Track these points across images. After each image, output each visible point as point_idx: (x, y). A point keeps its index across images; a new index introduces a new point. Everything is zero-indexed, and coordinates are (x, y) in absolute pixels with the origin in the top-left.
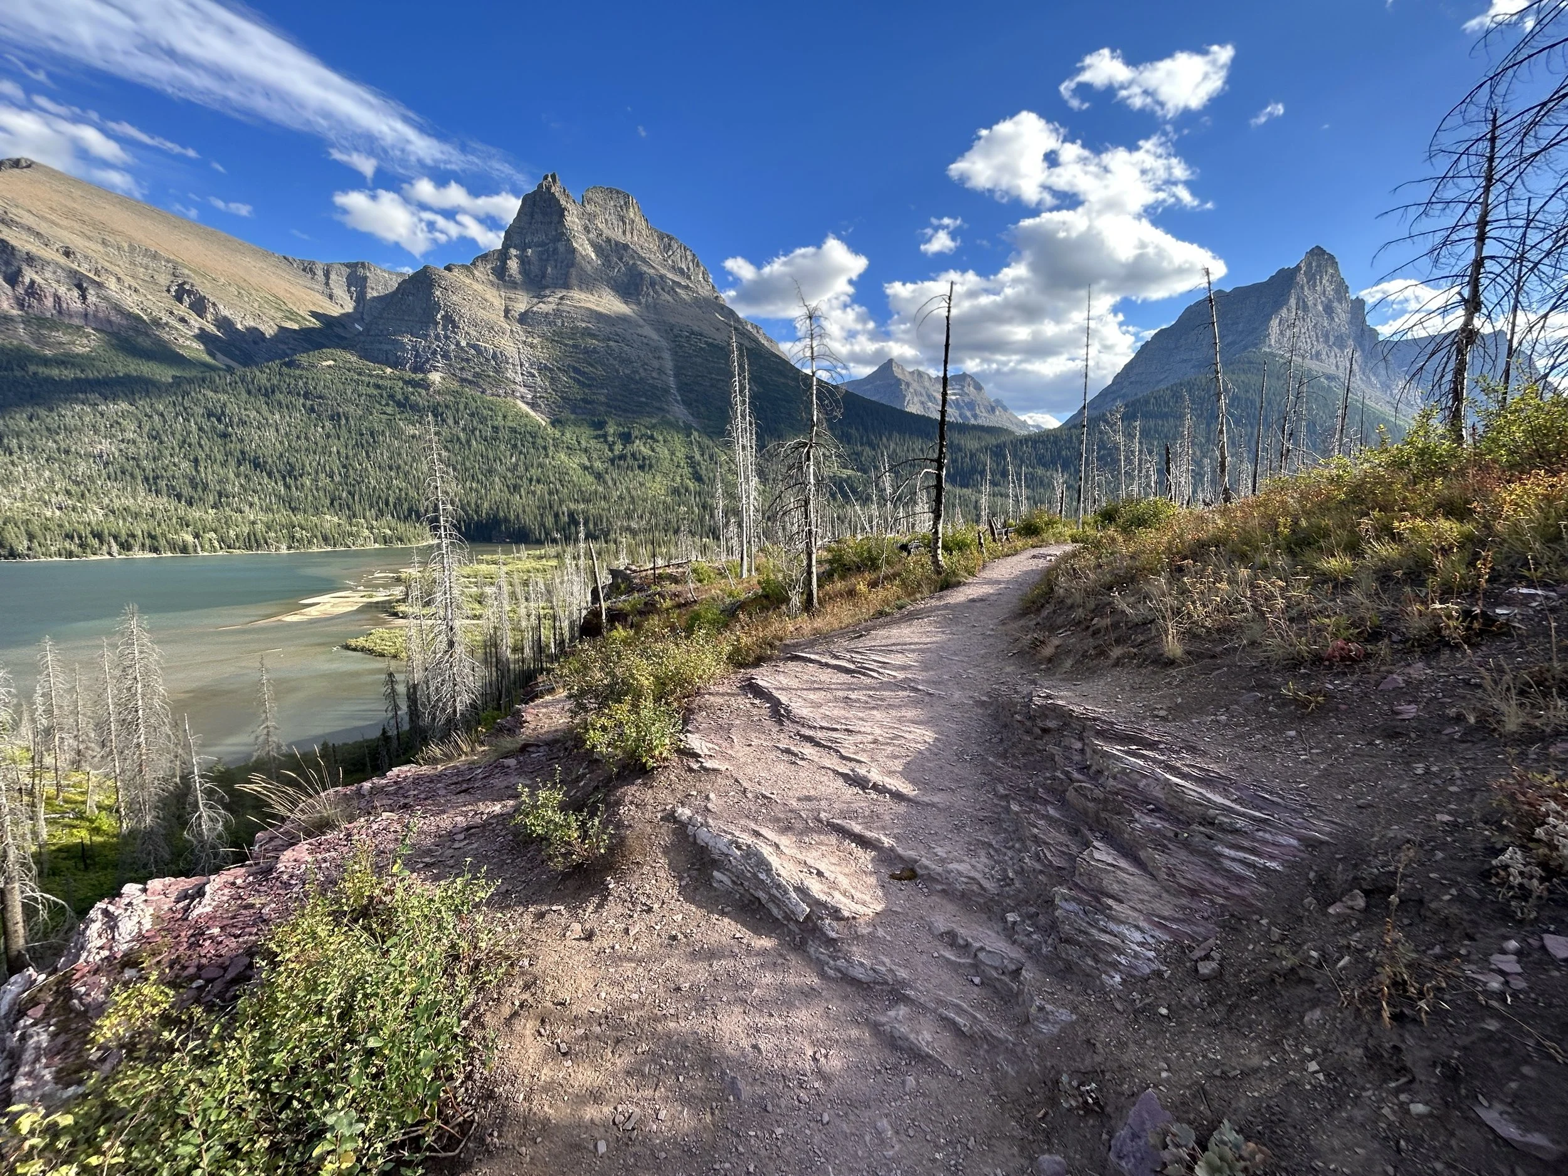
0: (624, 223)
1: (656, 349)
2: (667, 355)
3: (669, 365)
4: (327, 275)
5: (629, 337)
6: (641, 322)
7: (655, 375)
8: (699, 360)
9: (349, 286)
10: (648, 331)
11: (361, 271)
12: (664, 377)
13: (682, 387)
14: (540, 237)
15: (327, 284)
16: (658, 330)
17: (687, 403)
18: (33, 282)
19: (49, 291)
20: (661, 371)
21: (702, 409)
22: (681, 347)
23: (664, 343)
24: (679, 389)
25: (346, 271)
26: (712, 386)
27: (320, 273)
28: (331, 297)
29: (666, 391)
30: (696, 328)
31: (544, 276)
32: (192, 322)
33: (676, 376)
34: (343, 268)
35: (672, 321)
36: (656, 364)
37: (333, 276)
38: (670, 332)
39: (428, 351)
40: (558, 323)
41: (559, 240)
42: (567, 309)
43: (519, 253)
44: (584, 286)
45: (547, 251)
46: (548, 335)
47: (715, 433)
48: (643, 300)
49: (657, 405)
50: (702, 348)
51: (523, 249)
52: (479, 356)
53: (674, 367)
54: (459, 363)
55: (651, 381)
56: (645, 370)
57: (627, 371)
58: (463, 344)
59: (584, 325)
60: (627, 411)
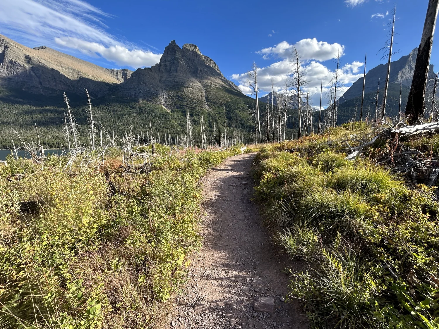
1: (201, 90)
2: (204, 91)
3: (204, 94)
4: (117, 73)
5: (193, 86)
7: (200, 97)
8: (213, 92)
9: (122, 76)
10: (199, 84)
11: (125, 72)
12: (203, 98)
14: (170, 59)
15: (117, 76)
16: (202, 84)
17: (209, 105)
20: (202, 96)
21: (213, 107)
22: (208, 89)
23: (203, 88)
24: (207, 101)
26: (216, 100)
27: (115, 73)
28: (118, 79)
29: (203, 101)
30: (213, 83)
31: (170, 70)
33: (206, 97)
34: (121, 71)
35: (206, 81)
36: (201, 94)
37: (119, 73)
38: (205, 84)
39: (139, 92)
40: (174, 83)
41: (175, 59)
42: (176, 79)
43: (164, 64)
44: (181, 72)
45: (172, 63)
46: (171, 87)
47: (216, 113)
48: (198, 76)
49: (200, 106)
50: (214, 89)
51: (165, 63)
52: (152, 93)
53: (206, 94)
54: (147, 95)
55: (199, 99)
56: (197, 96)
57: (192, 96)
58: (148, 90)
59: (181, 83)
60: (191, 108)
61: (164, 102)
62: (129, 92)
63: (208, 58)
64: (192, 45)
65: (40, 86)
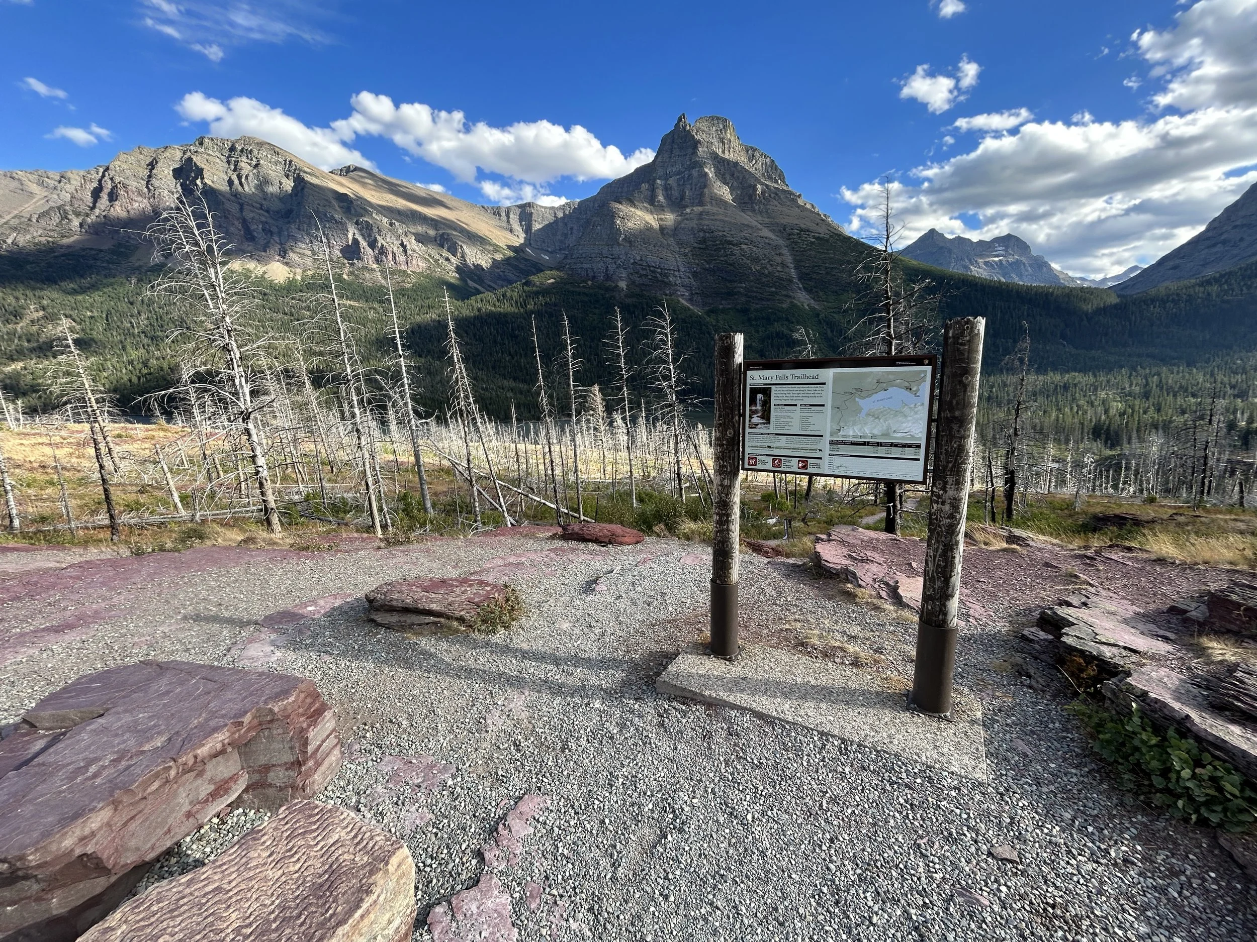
0: (723, 143)
1: (776, 247)
2: (785, 251)
3: (789, 259)
4: (508, 216)
5: (754, 240)
6: (760, 226)
7: (779, 268)
8: (813, 253)
9: (521, 222)
10: (766, 233)
11: (528, 209)
12: (786, 270)
13: (803, 277)
14: (678, 167)
15: (508, 222)
16: (772, 231)
17: (808, 290)
18: (382, 245)
19: (390, 250)
20: (784, 265)
21: (821, 293)
22: (796, 243)
23: (781, 242)
24: (800, 279)
25: (518, 211)
26: (827, 273)
27: (503, 214)
28: (511, 231)
29: (790, 281)
30: (803, 226)
31: (682, 198)
32: (453, 260)
33: (796, 268)
34: (517, 209)
35: (783, 221)
36: (778, 259)
37: (511, 216)
38: (783, 230)
39: (614, 266)
40: (701, 234)
41: (693, 168)
42: (707, 222)
43: (663, 182)
44: (714, 202)
45: (683, 177)
46: (695, 245)
47: (834, 312)
48: (757, 208)
49: (784, 293)
50: (812, 243)
51: (666, 180)
52: (649, 266)
53: (795, 260)
54: (637, 273)
55: (777, 274)
56: (771, 265)
57: (758, 268)
58: (639, 258)
59: (721, 234)
60: (762, 299)
61: (682, 289)
62: (588, 266)
63: (754, 150)
64: (718, 119)
65: (375, 266)
